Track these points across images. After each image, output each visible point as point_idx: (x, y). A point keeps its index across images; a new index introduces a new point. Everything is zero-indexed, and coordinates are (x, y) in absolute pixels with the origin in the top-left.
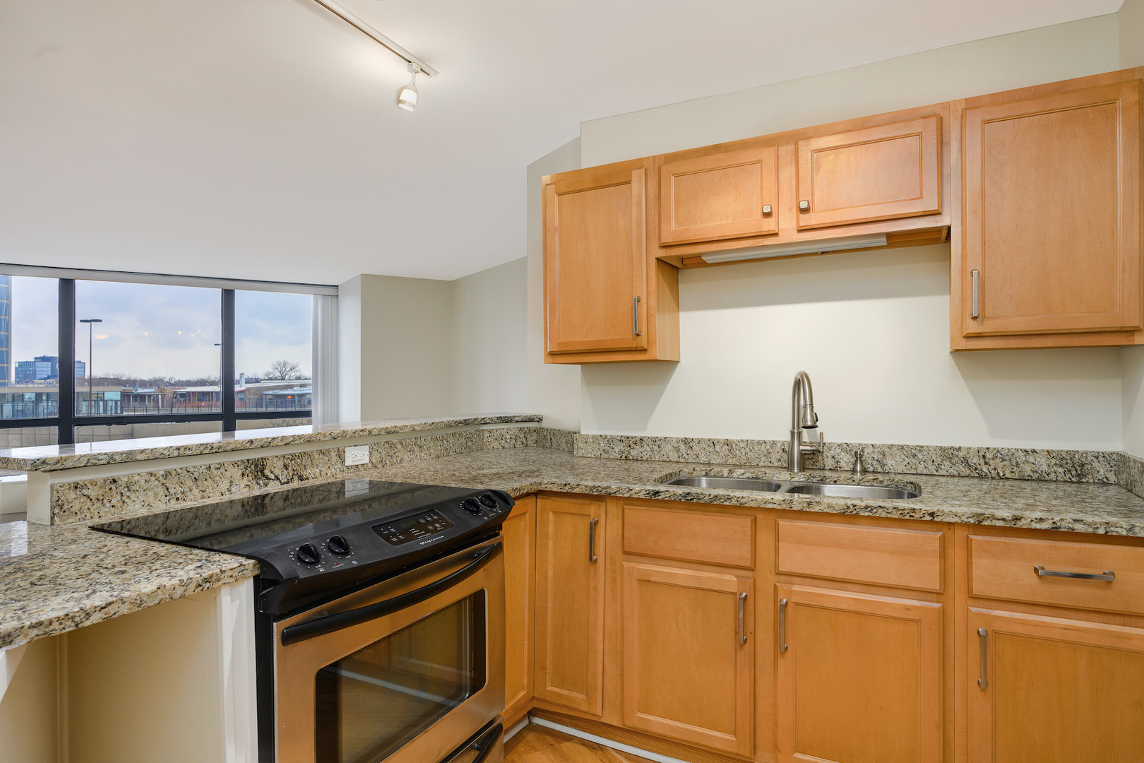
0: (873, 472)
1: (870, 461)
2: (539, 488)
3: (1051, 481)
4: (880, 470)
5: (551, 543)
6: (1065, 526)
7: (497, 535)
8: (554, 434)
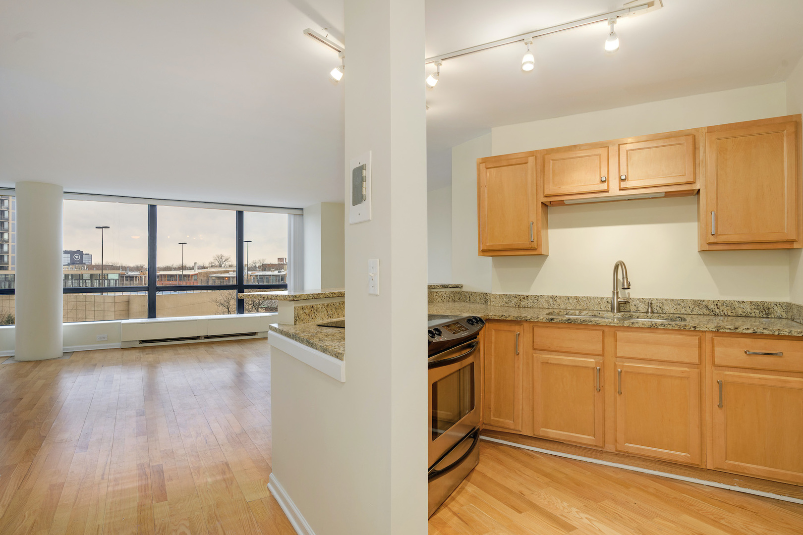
0: (657, 313)
1: (655, 307)
2: (487, 318)
3: (752, 317)
4: (661, 312)
5: (493, 346)
6: (760, 331)
7: (476, 338)
8: (471, 294)
